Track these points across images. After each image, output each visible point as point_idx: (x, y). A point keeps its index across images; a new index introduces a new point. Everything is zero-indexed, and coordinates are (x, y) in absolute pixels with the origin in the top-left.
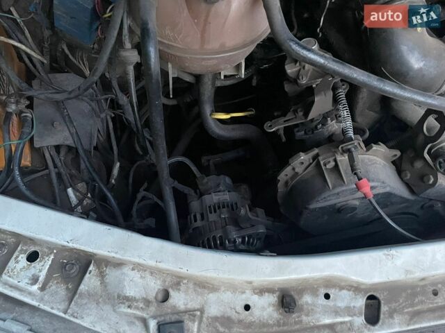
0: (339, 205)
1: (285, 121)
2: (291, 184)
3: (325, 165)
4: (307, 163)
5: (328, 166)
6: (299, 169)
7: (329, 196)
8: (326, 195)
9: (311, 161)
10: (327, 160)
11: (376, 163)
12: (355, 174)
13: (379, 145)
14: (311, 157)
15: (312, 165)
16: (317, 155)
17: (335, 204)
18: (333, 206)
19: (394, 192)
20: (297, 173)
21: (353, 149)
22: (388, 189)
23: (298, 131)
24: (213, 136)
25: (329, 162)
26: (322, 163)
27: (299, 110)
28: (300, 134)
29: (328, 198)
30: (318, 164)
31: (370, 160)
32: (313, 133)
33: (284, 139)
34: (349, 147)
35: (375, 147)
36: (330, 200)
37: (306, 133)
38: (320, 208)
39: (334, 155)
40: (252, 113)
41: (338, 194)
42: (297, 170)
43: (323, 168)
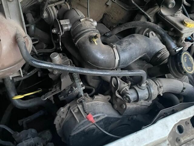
0: (86, 130)
1: (52, 93)
2: (62, 125)
3: (74, 111)
4: (66, 112)
5: (75, 111)
6: (63, 116)
7: (79, 126)
8: (77, 126)
9: (67, 110)
10: (74, 109)
11: (98, 104)
12: (86, 112)
13: (98, 95)
14: (67, 109)
15: (68, 113)
16: (70, 107)
17: (84, 130)
18: (83, 131)
19: (110, 116)
20: (63, 118)
21: (83, 101)
22: (106, 116)
23: (61, 97)
24: (19, 108)
25: (75, 109)
26: (72, 110)
27: (57, 87)
28: (62, 98)
29: (79, 128)
30: (71, 112)
31: (96, 104)
32: (68, 96)
33: (53, 102)
34: (81, 100)
35: (96, 97)
36: (81, 128)
37: (65, 97)
38: (77, 134)
39: (77, 105)
40: (40, 91)
41: (83, 124)
42: (62, 117)
43: (73, 113)
